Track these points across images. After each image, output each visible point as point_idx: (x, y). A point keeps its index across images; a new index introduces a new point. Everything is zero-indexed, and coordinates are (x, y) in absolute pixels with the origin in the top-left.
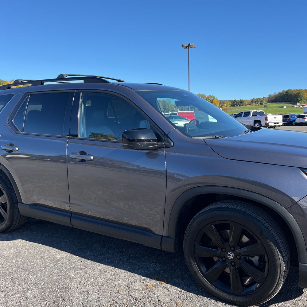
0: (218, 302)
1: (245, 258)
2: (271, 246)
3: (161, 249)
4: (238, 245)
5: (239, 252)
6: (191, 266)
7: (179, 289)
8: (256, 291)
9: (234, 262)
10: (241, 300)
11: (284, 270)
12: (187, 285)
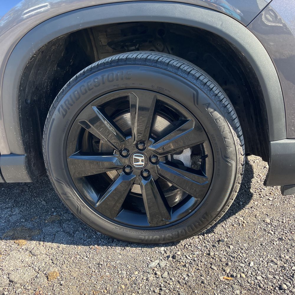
0: (128, 248)
1: (166, 158)
2: (216, 120)
3: (4, 180)
4: (150, 136)
5: (154, 149)
6: (68, 198)
7: (55, 245)
8: (194, 212)
9: (146, 170)
10: (168, 235)
11: (242, 163)
12: (68, 233)
